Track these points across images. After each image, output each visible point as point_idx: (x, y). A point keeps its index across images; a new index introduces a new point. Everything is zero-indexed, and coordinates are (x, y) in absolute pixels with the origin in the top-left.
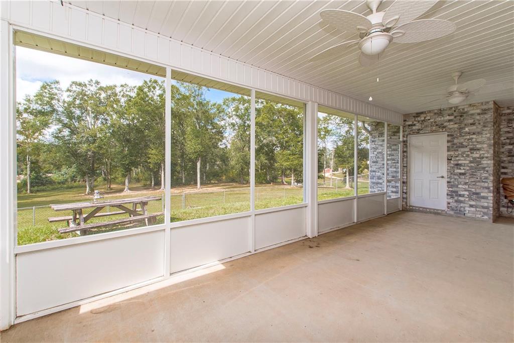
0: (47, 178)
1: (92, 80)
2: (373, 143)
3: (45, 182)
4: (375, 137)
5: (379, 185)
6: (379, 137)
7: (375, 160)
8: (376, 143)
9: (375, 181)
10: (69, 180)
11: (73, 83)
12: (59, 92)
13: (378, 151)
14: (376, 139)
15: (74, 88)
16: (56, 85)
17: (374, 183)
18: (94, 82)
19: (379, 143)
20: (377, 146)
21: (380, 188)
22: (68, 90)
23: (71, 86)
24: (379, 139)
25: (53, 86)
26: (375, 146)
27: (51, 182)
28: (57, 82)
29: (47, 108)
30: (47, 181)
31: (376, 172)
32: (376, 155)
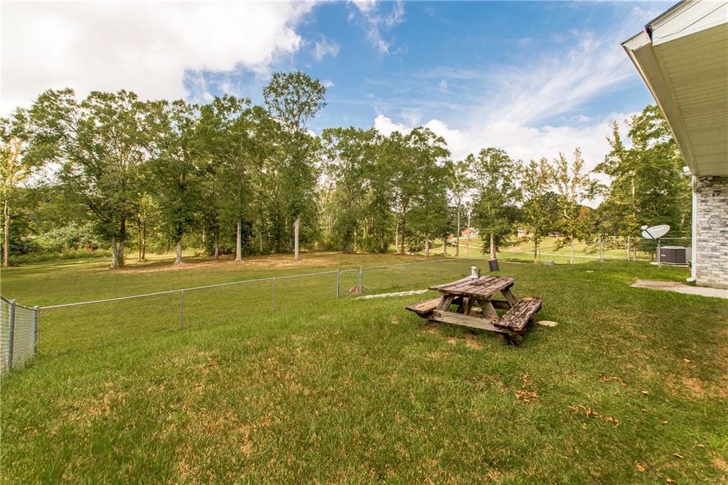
0: (29, 241)
1: (124, 91)
2: (703, 204)
3: (26, 248)
4: (706, 196)
5: (714, 259)
6: (713, 195)
7: (707, 226)
8: (709, 204)
9: (706, 253)
10: (66, 245)
11: (94, 94)
12: (72, 107)
13: (712, 214)
14: (707, 199)
15: (94, 102)
16: (68, 96)
17: (704, 256)
18: (128, 94)
19: (714, 204)
20: (710, 207)
21: (716, 262)
22: (84, 105)
23: (89, 98)
24: (714, 199)
25: (63, 97)
26: (706, 207)
27: (37, 249)
28: (70, 92)
29: (51, 132)
30: (29, 247)
31: (708, 241)
32: (709, 219)
